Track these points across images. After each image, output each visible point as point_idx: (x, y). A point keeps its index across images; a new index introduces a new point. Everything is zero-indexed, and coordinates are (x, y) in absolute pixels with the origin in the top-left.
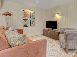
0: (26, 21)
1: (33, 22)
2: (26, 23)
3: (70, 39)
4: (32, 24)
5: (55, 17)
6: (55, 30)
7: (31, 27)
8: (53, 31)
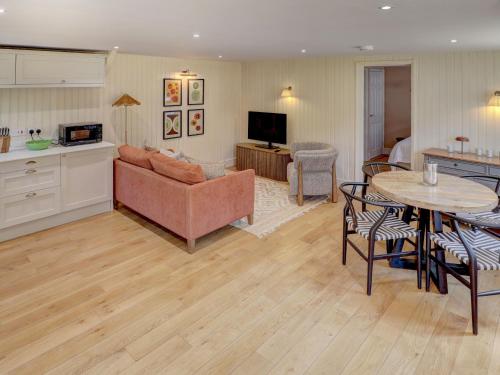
0: (172, 117)
1: (198, 116)
2: (172, 125)
3: (311, 172)
4: (194, 127)
5: (280, 101)
6: (281, 146)
7: (190, 138)
8: (273, 151)
